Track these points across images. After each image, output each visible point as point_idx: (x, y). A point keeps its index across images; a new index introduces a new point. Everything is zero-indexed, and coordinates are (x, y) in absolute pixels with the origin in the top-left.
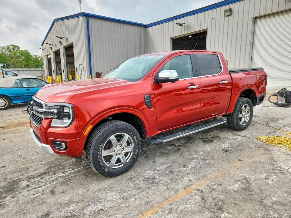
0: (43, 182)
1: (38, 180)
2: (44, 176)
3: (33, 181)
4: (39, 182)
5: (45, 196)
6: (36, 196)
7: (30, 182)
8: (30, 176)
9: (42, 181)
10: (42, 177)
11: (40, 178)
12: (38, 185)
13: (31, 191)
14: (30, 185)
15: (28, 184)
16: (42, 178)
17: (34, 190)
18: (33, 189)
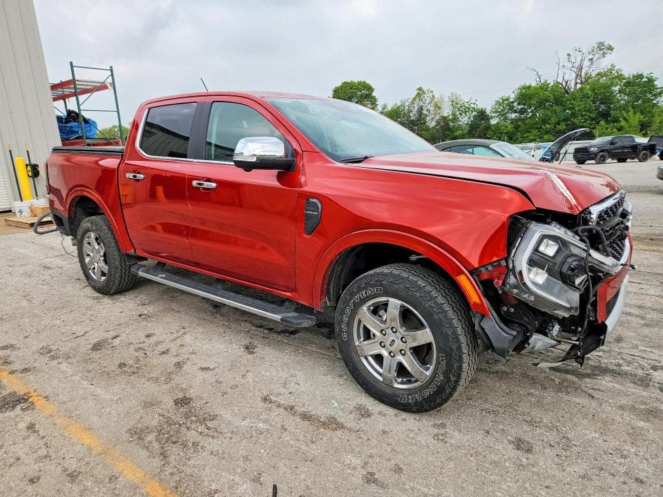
0: (623, 359)
1: (628, 366)
2: (611, 367)
3: (640, 372)
4: (629, 363)
5: (634, 342)
6: (649, 349)
7: (647, 372)
8: (639, 385)
9: (621, 361)
10: (615, 368)
11: (623, 368)
12: (634, 359)
13: (653, 358)
14: (649, 367)
15: (651, 371)
16: (619, 365)
17: (646, 356)
18: (648, 359)
